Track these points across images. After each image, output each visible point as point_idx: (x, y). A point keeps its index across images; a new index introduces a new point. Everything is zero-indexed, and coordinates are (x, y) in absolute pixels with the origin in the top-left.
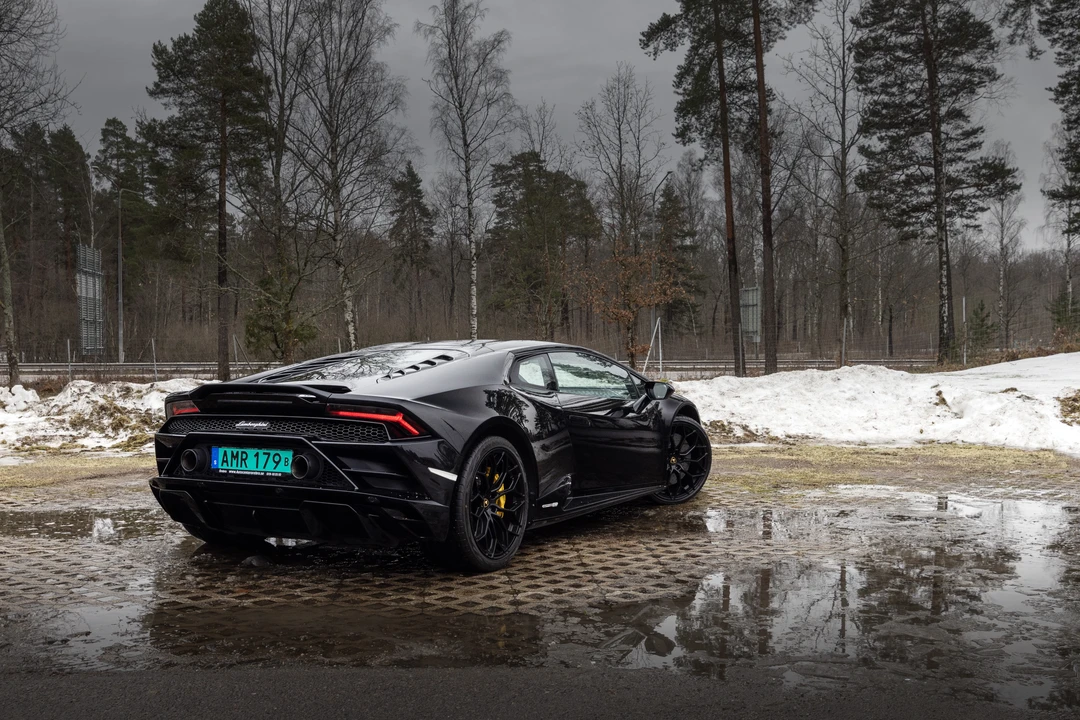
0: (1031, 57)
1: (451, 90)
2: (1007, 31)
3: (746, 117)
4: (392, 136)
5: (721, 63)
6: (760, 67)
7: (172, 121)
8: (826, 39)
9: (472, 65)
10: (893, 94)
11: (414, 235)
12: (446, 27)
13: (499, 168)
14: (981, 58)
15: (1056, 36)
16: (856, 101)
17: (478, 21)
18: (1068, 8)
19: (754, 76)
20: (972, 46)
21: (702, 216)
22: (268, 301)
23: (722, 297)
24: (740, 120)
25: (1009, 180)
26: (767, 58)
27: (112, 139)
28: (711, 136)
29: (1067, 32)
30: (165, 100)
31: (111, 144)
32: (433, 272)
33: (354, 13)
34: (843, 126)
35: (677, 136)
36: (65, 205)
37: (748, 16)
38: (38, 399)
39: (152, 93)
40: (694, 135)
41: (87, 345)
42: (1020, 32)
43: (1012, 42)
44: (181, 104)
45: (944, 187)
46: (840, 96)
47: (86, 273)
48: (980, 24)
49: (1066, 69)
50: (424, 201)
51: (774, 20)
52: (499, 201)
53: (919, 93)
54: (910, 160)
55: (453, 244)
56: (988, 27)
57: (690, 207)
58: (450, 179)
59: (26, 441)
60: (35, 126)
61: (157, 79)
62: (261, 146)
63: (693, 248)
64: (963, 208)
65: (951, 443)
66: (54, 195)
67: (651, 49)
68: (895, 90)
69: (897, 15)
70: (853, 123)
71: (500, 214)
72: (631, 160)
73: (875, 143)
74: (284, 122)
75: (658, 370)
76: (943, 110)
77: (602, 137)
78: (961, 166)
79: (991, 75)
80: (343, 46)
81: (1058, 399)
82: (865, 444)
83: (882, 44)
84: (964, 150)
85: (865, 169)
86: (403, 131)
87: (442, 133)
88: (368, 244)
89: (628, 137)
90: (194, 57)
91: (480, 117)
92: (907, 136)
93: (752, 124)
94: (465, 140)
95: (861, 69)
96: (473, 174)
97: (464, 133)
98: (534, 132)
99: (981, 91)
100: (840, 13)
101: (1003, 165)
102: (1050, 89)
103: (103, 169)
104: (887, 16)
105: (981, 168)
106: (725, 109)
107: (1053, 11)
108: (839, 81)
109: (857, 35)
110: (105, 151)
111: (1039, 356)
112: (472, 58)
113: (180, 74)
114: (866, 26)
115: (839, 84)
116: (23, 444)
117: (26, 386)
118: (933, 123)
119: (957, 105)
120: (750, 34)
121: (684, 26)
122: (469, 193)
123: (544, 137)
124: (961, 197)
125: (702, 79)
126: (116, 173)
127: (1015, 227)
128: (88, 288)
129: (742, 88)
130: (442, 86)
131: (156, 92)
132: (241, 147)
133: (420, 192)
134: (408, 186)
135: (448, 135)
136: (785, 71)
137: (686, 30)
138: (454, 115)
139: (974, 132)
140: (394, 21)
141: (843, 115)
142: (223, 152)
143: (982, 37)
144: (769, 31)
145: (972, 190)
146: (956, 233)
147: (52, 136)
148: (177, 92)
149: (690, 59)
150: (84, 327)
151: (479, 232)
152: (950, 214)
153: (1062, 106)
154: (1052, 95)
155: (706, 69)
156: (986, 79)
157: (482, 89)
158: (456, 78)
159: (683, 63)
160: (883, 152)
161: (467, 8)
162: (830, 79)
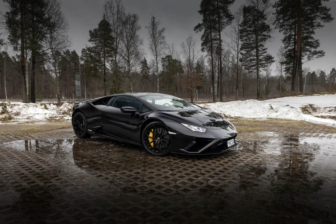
0: (280, 32)
1: (153, 41)
2: (274, 26)
3: (216, 46)
4: (140, 51)
5: (211, 34)
6: (220, 35)
7: (94, 47)
8: (235, 28)
9: (158, 35)
10: (248, 41)
11: (146, 73)
12: (152, 27)
13: (163, 59)
14: (267, 33)
15: (283, 28)
16: (240, 43)
17: (159, 26)
18: (286, 22)
19: (218, 37)
20: (265, 30)
21: (205, 69)
22: (114, 85)
23: (208, 86)
24: (215, 46)
25: (273, 60)
26: (221, 32)
27: (84, 53)
28: (209, 50)
29: (286, 27)
30: (92, 43)
31: (83, 54)
32: (149, 80)
33: (132, 24)
34: (238, 47)
35: (201, 50)
36: (75, 67)
37: (217, 24)
38: (57, 107)
39: (89, 41)
40: (205, 50)
41: (77, 95)
42: (277, 26)
43: (275, 29)
44: (96, 43)
45: (259, 61)
46: (237, 41)
47: (77, 80)
48: (267, 26)
49: (285, 35)
50: (148, 65)
51: (223, 24)
52: (163, 65)
53: (253, 41)
54: (251, 55)
55: (154, 74)
56: (269, 26)
57: (202, 67)
58: (153, 60)
59: (51, 118)
60: (68, 50)
61: (90, 38)
62: (113, 53)
63: (203, 75)
64: (262, 66)
65: (276, 119)
66: (72, 64)
67: (196, 31)
68: (248, 40)
69: (249, 24)
70: (240, 47)
71: (163, 68)
72: (192, 55)
73: (244, 52)
74: (117, 47)
75: (197, 100)
76: (259, 44)
77: (186, 50)
78: (262, 57)
79: (269, 36)
80: (130, 31)
81: (300, 108)
82: (255, 119)
83: (246, 30)
84: (263, 53)
85: (241, 57)
86: (143, 50)
87: (151, 50)
88: (135, 74)
89: (191, 50)
90: (98, 33)
91: (159, 46)
92: (251, 50)
93: (218, 47)
94: (156, 52)
95: (241, 36)
96: (158, 59)
97: (156, 50)
98: (171, 49)
99: (267, 40)
100: (238, 22)
101: (272, 56)
102: (282, 40)
103: (82, 59)
104: (247, 24)
105: (266, 57)
106: (212, 44)
107: (283, 23)
108: (237, 37)
109: (241, 28)
110: (82, 55)
111: (281, 97)
112: (157, 34)
113: (95, 37)
114: (242, 26)
115: (237, 38)
116: (50, 118)
117: (54, 104)
118: (257, 47)
119: (262, 44)
120: (217, 28)
121: (203, 26)
122: (157, 63)
123: (173, 50)
124: (262, 63)
125: (207, 38)
126: (85, 60)
127: (270, 71)
128: (78, 83)
129: (215, 40)
130: (151, 40)
131: (90, 41)
132: (108, 53)
133: (147, 64)
134: (144, 63)
135: (152, 50)
136: (225, 35)
137: (204, 27)
138: (154, 46)
139: (265, 49)
140: (141, 26)
141: (238, 45)
142: (105, 54)
143: (267, 28)
144: (222, 27)
145: (264, 62)
146: (261, 71)
147: (72, 52)
148: (94, 41)
149: (204, 33)
150: (77, 91)
151: (159, 72)
152: (260, 67)
153: (284, 44)
154: (282, 41)
155: (208, 35)
156: (268, 37)
157: (160, 41)
158: (154, 38)
159: (203, 34)
160: (245, 54)
161: (156, 23)
162: (235, 37)
